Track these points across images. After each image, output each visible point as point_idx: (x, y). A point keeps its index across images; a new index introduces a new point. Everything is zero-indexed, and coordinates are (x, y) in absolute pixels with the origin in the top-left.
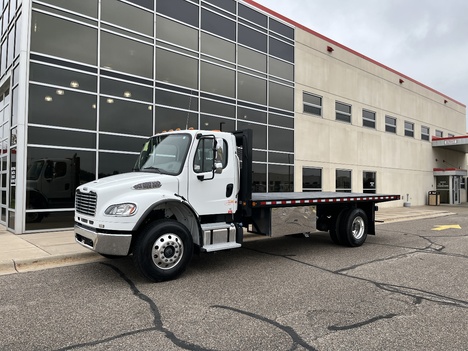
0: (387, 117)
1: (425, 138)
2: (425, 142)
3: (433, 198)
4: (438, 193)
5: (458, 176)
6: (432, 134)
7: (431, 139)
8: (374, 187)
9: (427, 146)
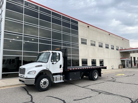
0: (106, 44)
1: (117, 49)
2: (117, 51)
3: (120, 66)
4: (122, 65)
5: (128, 60)
6: (119, 48)
7: (119, 50)
8: (103, 64)
9: (118, 52)
